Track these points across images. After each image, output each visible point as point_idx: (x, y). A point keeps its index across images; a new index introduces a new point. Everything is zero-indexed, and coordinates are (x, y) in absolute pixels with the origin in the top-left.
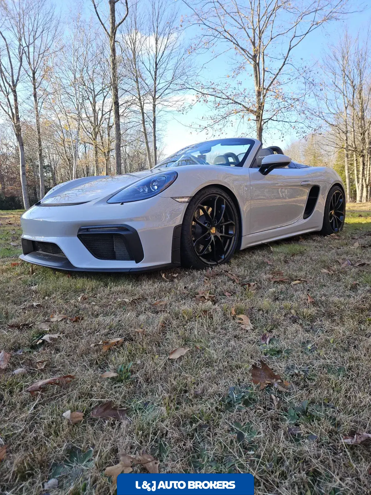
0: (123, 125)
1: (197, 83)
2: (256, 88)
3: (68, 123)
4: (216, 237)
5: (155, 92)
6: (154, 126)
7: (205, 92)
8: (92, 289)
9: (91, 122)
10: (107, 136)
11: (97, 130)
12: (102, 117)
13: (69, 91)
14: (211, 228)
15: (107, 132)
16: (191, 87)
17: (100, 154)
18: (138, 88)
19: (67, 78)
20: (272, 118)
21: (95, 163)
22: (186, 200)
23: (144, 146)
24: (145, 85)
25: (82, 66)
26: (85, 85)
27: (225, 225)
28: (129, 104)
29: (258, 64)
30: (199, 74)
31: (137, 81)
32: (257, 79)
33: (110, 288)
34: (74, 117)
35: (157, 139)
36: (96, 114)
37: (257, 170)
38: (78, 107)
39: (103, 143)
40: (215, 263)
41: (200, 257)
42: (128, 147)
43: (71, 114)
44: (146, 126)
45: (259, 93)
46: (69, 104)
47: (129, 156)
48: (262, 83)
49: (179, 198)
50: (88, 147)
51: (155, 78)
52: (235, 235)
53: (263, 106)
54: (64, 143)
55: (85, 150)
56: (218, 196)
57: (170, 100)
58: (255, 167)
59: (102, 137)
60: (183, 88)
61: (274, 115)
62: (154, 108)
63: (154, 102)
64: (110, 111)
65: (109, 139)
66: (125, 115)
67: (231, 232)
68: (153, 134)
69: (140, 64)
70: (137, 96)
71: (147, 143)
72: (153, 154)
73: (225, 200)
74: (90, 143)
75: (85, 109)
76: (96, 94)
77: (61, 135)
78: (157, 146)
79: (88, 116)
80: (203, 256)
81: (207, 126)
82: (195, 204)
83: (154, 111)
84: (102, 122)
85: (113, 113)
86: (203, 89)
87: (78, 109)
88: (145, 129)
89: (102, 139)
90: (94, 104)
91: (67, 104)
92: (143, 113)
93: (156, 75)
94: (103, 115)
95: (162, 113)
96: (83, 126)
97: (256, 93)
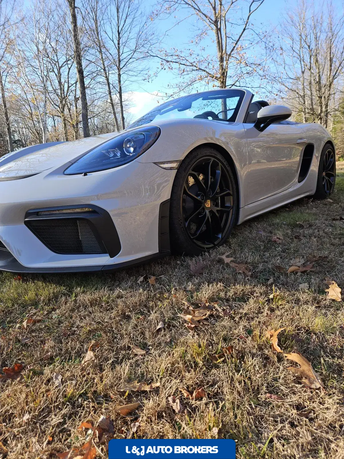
0: (90, 97)
1: (161, 50)
2: (219, 55)
3: (34, 96)
4: (211, 212)
5: (120, 61)
6: (121, 96)
7: (169, 59)
8: (49, 300)
9: (57, 95)
10: (75, 108)
11: (64, 102)
12: (68, 90)
13: (33, 64)
14: (205, 202)
15: (74, 105)
16: (154, 55)
17: (69, 127)
18: (102, 58)
19: (30, 51)
20: (235, 84)
21: (64, 135)
22: (175, 165)
23: (112, 116)
24: (109, 55)
25: (45, 38)
26: (48, 57)
27: (221, 197)
28: (95, 75)
29: (220, 29)
30: (162, 41)
31: (101, 52)
32: (219, 45)
33: (76, 296)
34: (40, 90)
35: (124, 109)
36: (62, 87)
37: (252, 125)
38: (43, 79)
39: (71, 115)
40: (212, 245)
41: (195, 241)
42: (96, 119)
43: (37, 87)
44: (112, 96)
45: (222, 59)
46: (35, 77)
47: (97, 127)
48: (224, 48)
49: (164, 163)
50: (57, 120)
51: (119, 47)
52: (232, 208)
53: (227, 72)
54: (32, 117)
55: (54, 123)
56: (213, 159)
57: (135, 70)
58: (250, 122)
59: (69, 110)
60: (148, 55)
61: (237, 81)
62: (119, 79)
63: (119, 71)
64: (76, 83)
65: (77, 111)
66: (91, 86)
67: (227, 204)
68: (120, 105)
69: (103, 33)
70: (102, 66)
71: (115, 114)
72: (122, 125)
73: (220, 164)
74: (58, 116)
75: (50, 82)
76: (60, 66)
77: (29, 108)
78: (124, 116)
79: (55, 88)
80: (197, 239)
81: (173, 94)
82: (185, 171)
83: (120, 82)
84: (68, 94)
85: (78, 85)
86: (167, 57)
87: (43, 81)
88: (111, 100)
89: (69, 111)
90: (59, 76)
91: (33, 77)
92: (109, 84)
93: (119, 44)
94: (69, 87)
95: (127, 83)
96: (50, 99)
97: (219, 59)
